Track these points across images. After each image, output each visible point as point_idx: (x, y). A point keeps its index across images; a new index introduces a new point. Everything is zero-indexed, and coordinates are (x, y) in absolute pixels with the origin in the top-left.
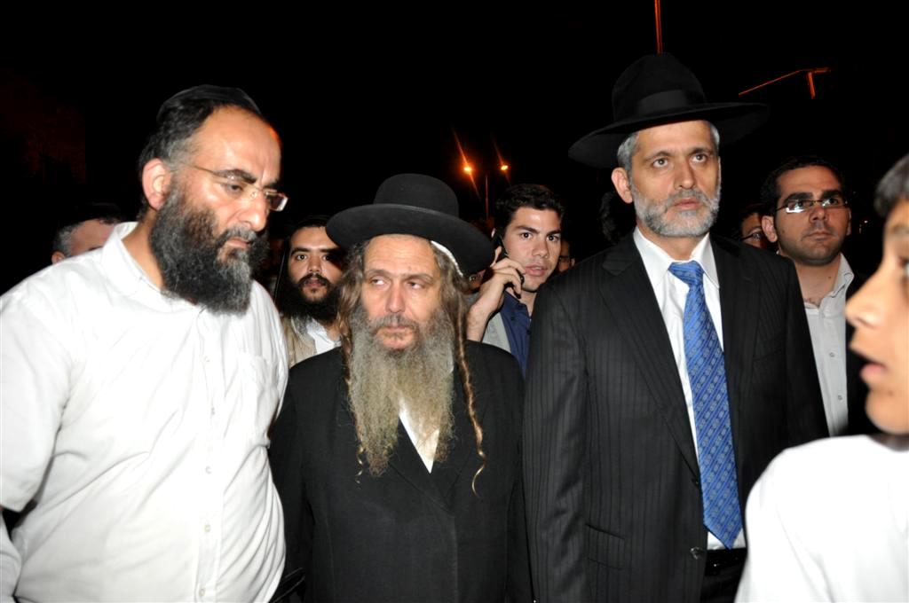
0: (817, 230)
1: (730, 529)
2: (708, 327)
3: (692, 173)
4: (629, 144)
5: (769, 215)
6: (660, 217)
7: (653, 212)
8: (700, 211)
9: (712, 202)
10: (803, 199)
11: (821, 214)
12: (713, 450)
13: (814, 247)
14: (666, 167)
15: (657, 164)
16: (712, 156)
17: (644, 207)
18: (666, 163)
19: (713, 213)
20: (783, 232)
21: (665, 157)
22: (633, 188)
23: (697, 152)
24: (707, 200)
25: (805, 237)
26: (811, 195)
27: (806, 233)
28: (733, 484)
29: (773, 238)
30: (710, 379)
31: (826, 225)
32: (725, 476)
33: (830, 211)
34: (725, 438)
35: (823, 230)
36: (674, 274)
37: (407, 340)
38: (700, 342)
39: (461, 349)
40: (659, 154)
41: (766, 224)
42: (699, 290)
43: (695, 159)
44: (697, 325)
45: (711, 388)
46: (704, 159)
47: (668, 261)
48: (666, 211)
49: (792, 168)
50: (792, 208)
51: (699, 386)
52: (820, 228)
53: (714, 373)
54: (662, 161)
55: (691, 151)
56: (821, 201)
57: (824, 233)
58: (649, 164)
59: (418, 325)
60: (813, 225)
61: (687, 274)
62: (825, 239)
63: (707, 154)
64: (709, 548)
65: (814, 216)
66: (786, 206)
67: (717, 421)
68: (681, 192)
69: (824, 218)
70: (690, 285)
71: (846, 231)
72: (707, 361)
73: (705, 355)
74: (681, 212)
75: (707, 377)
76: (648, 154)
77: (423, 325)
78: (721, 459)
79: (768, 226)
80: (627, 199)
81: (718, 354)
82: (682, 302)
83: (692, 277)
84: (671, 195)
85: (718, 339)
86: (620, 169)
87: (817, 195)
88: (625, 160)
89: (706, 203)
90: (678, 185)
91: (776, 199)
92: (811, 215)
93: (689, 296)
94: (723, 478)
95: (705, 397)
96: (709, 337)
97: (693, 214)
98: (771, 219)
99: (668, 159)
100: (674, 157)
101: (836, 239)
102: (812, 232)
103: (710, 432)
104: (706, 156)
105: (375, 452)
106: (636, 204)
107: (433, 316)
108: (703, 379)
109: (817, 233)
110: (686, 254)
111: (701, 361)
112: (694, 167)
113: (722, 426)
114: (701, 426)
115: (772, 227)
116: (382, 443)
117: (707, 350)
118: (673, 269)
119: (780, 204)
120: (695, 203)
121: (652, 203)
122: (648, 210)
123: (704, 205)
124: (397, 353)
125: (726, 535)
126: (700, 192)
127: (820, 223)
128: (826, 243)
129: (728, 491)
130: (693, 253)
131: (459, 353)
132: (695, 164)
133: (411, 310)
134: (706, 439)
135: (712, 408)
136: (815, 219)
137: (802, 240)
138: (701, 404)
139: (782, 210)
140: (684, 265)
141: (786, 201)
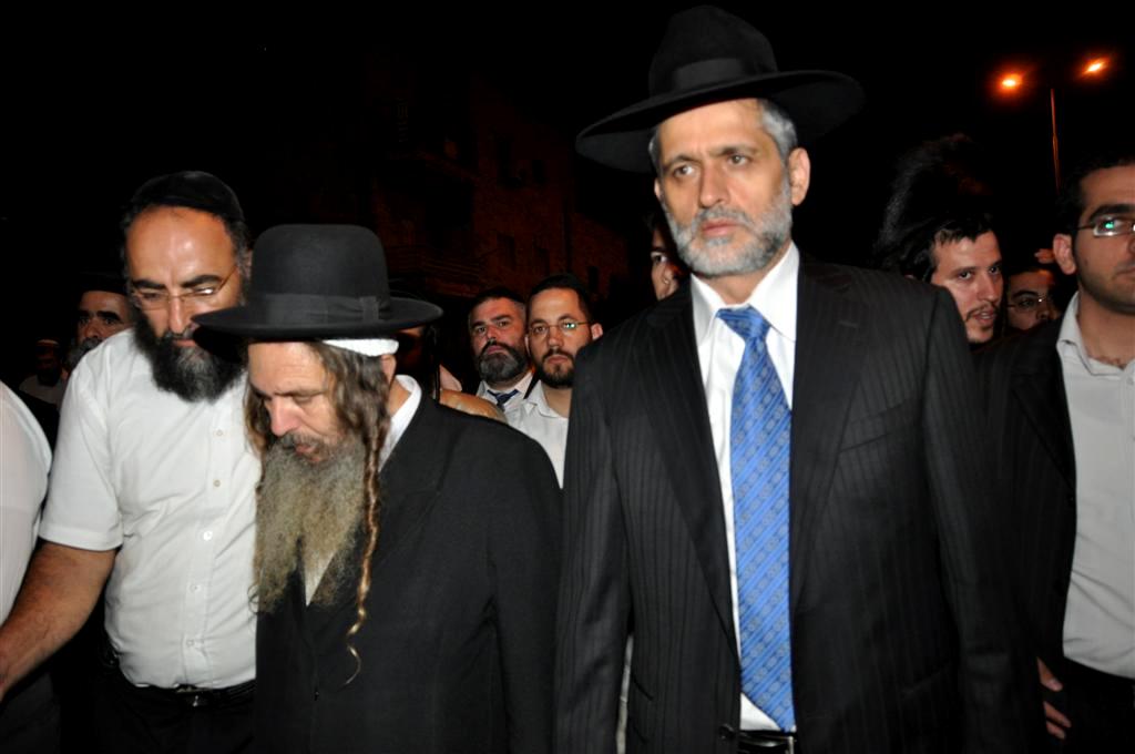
2: (766, 400)
5: (1066, 232)
8: (736, 237)
13: (1131, 290)
15: (678, 173)
20: (1086, 262)
25: (1119, 273)
27: (1122, 268)
29: (1069, 267)
36: (727, 324)
40: (678, 159)
41: (1059, 247)
46: (743, 161)
47: (717, 306)
49: (1107, 166)
55: (720, 150)
58: (670, 174)
59: (320, 442)
61: (742, 324)
63: (746, 152)
64: (744, 726)
66: (1092, 227)
70: (746, 339)
74: (709, 240)
77: (326, 440)
79: (1062, 250)
83: (749, 328)
84: (696, 216)
89: (749, 223)
91: (1078, 211)
92: (1131, 242)
96: (769, 415)
98: (1068, 239)
102: (1130, 268)
104: (745, 156)
112: (729, 173)
115: (1068, 251)
119: (1083, 220)
120: (728, 226)
123: (745, 227)
126: (737, 210)
130: (753, 293)
137: (1114, 278)
139: (1088, 231)
140: (738, 311)
141: (1092, 217)
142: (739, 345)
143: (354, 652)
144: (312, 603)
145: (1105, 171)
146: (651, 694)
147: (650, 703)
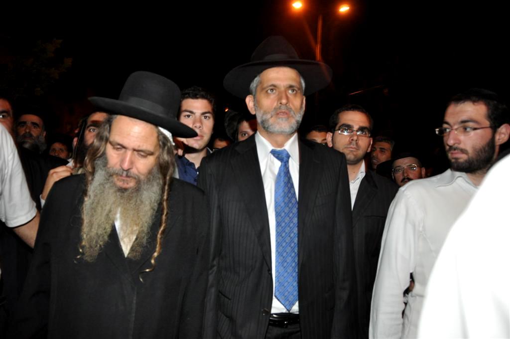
0: (352, 146)
1: (290, 299)
2: (289, 186)
3: (287, 98)
4: (256, 81)
5: (331, 132)
6: (268, 120)
7: (265, 117)
8: (290, 119)
9: (297, 116)
10: (349, 127)
11: (355, 138)
12: (285, 254)
13: (348, 154)
14: (274, 94)
15: (269, 91)
16: (299, 91)
17: (260, 115)
18: (274, 91)
19: (297, 122)
20: (336, 143)
21: (274, 87)
22: (256, 105)
23: (291, 87)
24: (294, 114)
25: (345, 148)
26: (353, 127)
27: (346, 146)
28: (295, 274)
29: (330, 145)
30: (287, 215)
31: (357, 144)
32: (290, 270)
33: (360, 138)
34: (293, 249)
35: (355, 146)
36: (274, 156)
37: (132, 184)
38: (283, 193)
39: (166, 194)
40: (271, 86)
41: (329, 136)
42: (286, 165)
43: (290, 92)
44: (282, 184)
45: (287, 220)
46: (295, 92)
47: (270, 147)
48: (272, 117)
49: (347, 110)
50: (342, 131)
51: (280, 218)
52: (353, 145)
53: (290, 211)
54: (272, 90)
55: (288, 86)
56: (357, 131)
57: (355, 148)
58: (264, 91)
59: (139, 178)
60: (350, 143)
61: (280, 156)
62: (354, 151)
63: (296, 89)
65: (351, 139)
66: (339, 131)
67: (289, 238)
68: (280, 107)
69: (356, 140)
70: (281, 162)
71: (367, 150)
72: (287, 205)
73: (286, 201)
74: (279, 118)
75: (285, 213)
76: (265, 85)
77: (142, 177)
78: (289, 259)
79: (329, 138)
80: (253, 112)
81: (293, 201)
82: (276, 171)
83: (283, 157)
84: (275, 108)
85: (295, 193)
86: (251, 96)
87: (356, 127)
88: (254, 90)
89: (294, 115)
90: (279, 103)
91: (336, 124)
92: (351, 137)
93: (280, 168)
94: (289, 271)
95: (283, 224)
96: (289, 192)
97: (286, 120)
98: (331, 134)
99: (275, 90)
100: (278, 88)
101: (361, 153)
102: (349, 146)
103: (284, 244)
104: (296, 90)
105: (91, 247)
106: (257, 115)
107: (150, 172)
108: (283, 214)
109: (351, 148)
110: (282, 145)
111: (283, 204)
112: (289, 95)
113: (292, 241)
114: (279, 240)
115: (331, 139)
116: (97, 242)
117: (287, 199)
118: (273, 152)
119: (337, 128)
120: (288, 114)
121: (265, 113)
122: (262, 117)
123: (292, 116)
124: (122, 190)
125: (287, 303)
126: (291, 109)
127: (354, 142)
128: (355, 153)
129: (291, 278)
130: (285, 145)
131: (164, 196)
132: (291, 94)
133: (137, 169)
134: (281, 248)
135: (287, 231)
136: (352, 140)
137: (343, 149)
138: (280, 228)
139: (337, 131)
140: (279, 151)
141: (340, 127)
142: (278, 164)
143: (141, 280)
144: (127, 256)
145: (346, 112)
146: (230, 297)
147: (229, 301)
